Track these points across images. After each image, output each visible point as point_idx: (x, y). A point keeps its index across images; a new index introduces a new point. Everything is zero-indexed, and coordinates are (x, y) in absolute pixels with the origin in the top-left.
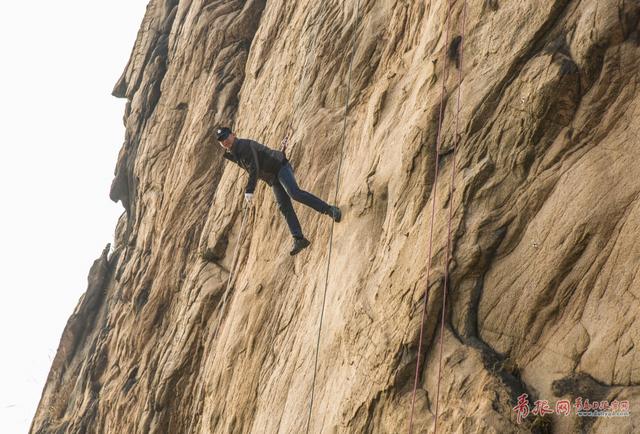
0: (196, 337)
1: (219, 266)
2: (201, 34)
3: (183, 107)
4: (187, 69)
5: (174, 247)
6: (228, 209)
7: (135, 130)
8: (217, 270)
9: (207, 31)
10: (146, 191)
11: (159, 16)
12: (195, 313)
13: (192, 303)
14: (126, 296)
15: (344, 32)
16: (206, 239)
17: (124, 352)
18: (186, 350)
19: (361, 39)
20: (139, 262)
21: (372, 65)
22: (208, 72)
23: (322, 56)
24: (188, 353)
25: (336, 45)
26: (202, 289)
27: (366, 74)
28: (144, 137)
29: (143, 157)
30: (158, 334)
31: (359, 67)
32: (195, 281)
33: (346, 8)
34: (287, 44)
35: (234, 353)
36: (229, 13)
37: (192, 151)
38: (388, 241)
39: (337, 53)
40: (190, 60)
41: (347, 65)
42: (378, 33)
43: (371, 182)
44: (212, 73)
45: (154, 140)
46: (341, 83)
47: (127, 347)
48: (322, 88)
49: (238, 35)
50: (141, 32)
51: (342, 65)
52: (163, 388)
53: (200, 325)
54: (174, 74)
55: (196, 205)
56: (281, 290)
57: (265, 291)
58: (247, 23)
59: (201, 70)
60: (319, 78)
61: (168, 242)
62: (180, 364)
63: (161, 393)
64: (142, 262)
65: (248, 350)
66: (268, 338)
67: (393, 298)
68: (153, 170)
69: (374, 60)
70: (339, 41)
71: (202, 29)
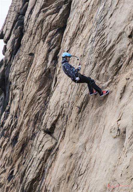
0: (42, 166)
1: (51, 136)
2: (40, 23)
3: (32, 55)
4: (34, 38)
5: (29, 119)
6: (55, 113)
7: (9, 59)
8: (50, 138)
9: (43, 22)
10: (14, 89)
11: (19, 6)
12: (42, 156)
13: (40, 151)
14: (6, 135)
15: (107, 49)
16: (46, 124)
17: (7, 162)
18: (38, 171)
19: (114, 54)
20: (12, 121)
21: (119, 67)
22: (44, 41)
23: (97, 57)
24: (39, 173)
25: (104, 53)
26: (45, 146)
27: (116, 70)
28: (13, 63)
29: (13, 74)
30: (22, 157)
31: (113, 66)
32: (41, 142)
33: (108, 38)
34: (82, 45)
35: (60, 180)
36: (52, 14)
37: (37, 78)
38: (125, 152)
39: (104, 57)
40: (35, 34)
41: (108, 64)
42: (122, 54)
43: (119, 125)
44: (45, 43)
45: (19, 67)
46: (106, 71)
47: (9, 160)
48: (97, 71)
49: (57, 25)
50: (10, 11)
51: (106, 63)
52: (28, 186)
53: (44, 161)
54: (27, 38)
55: (39, 103)
56: (80, 157)
57: (73, 156)
58: (60, 20)
59: (40, 40)
60: (96, 67)
61: (26, 117)
62: (35, 176)
63: (27, 187)
64: (13, 121)
65: (66, 180)
66: (75, 177)
67: (128, 178)
68: (18, 80)
69: (120, 65)
70: (105, 52)
71: (41, 20)
